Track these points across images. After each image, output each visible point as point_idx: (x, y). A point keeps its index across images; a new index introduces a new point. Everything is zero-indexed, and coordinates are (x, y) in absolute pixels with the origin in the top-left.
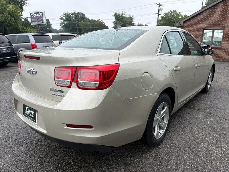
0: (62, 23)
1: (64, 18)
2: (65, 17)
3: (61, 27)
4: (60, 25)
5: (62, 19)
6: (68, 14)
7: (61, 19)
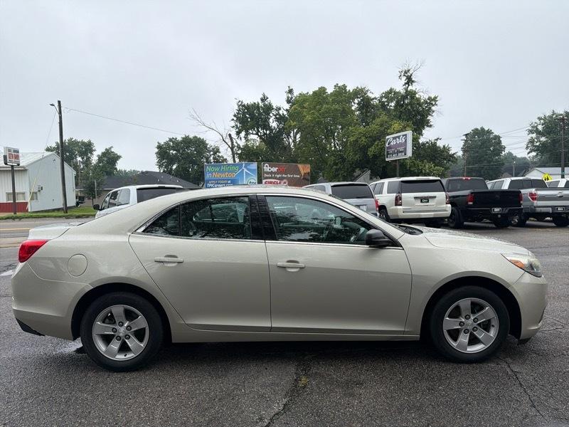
0: (532, 141)
1: (540, 128)
2: (543, 125)
3: (529, 150)
4: (527, 148)
5: (534, 130)
6: (554, 116)
7: (531, 132)
